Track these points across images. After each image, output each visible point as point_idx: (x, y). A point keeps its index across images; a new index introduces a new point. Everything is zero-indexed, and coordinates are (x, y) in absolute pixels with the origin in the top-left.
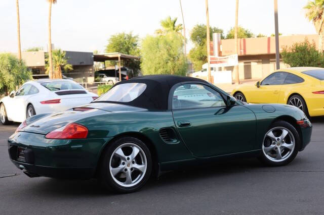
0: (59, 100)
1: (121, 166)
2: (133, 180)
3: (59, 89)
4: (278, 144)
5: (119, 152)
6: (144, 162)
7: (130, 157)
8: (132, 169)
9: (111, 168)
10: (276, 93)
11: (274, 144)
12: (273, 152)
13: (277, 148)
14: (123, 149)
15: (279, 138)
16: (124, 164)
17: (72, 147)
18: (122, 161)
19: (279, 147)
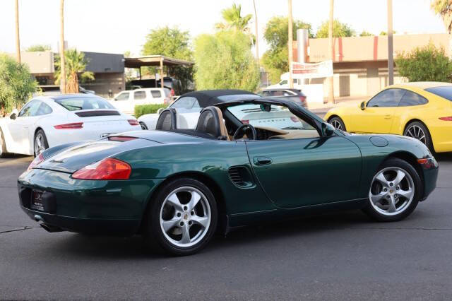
0: (82, 124)
1: (176, 219)
2: (191, 237)
3: (81, 108)
4: (391, 191)
5: (173, 198)
6: (207, 213)
7: (188, 205)
8: (190, 223)
9: (162, 221)
10: (388, 118)
11: (386, 190)
12: (384, 202)
13: (389, 197)
14: (179, 195)
15: (393, 182)
16: (179, 215)
17: (108, 191)
18: (177, 212)
19: (392, 195)
